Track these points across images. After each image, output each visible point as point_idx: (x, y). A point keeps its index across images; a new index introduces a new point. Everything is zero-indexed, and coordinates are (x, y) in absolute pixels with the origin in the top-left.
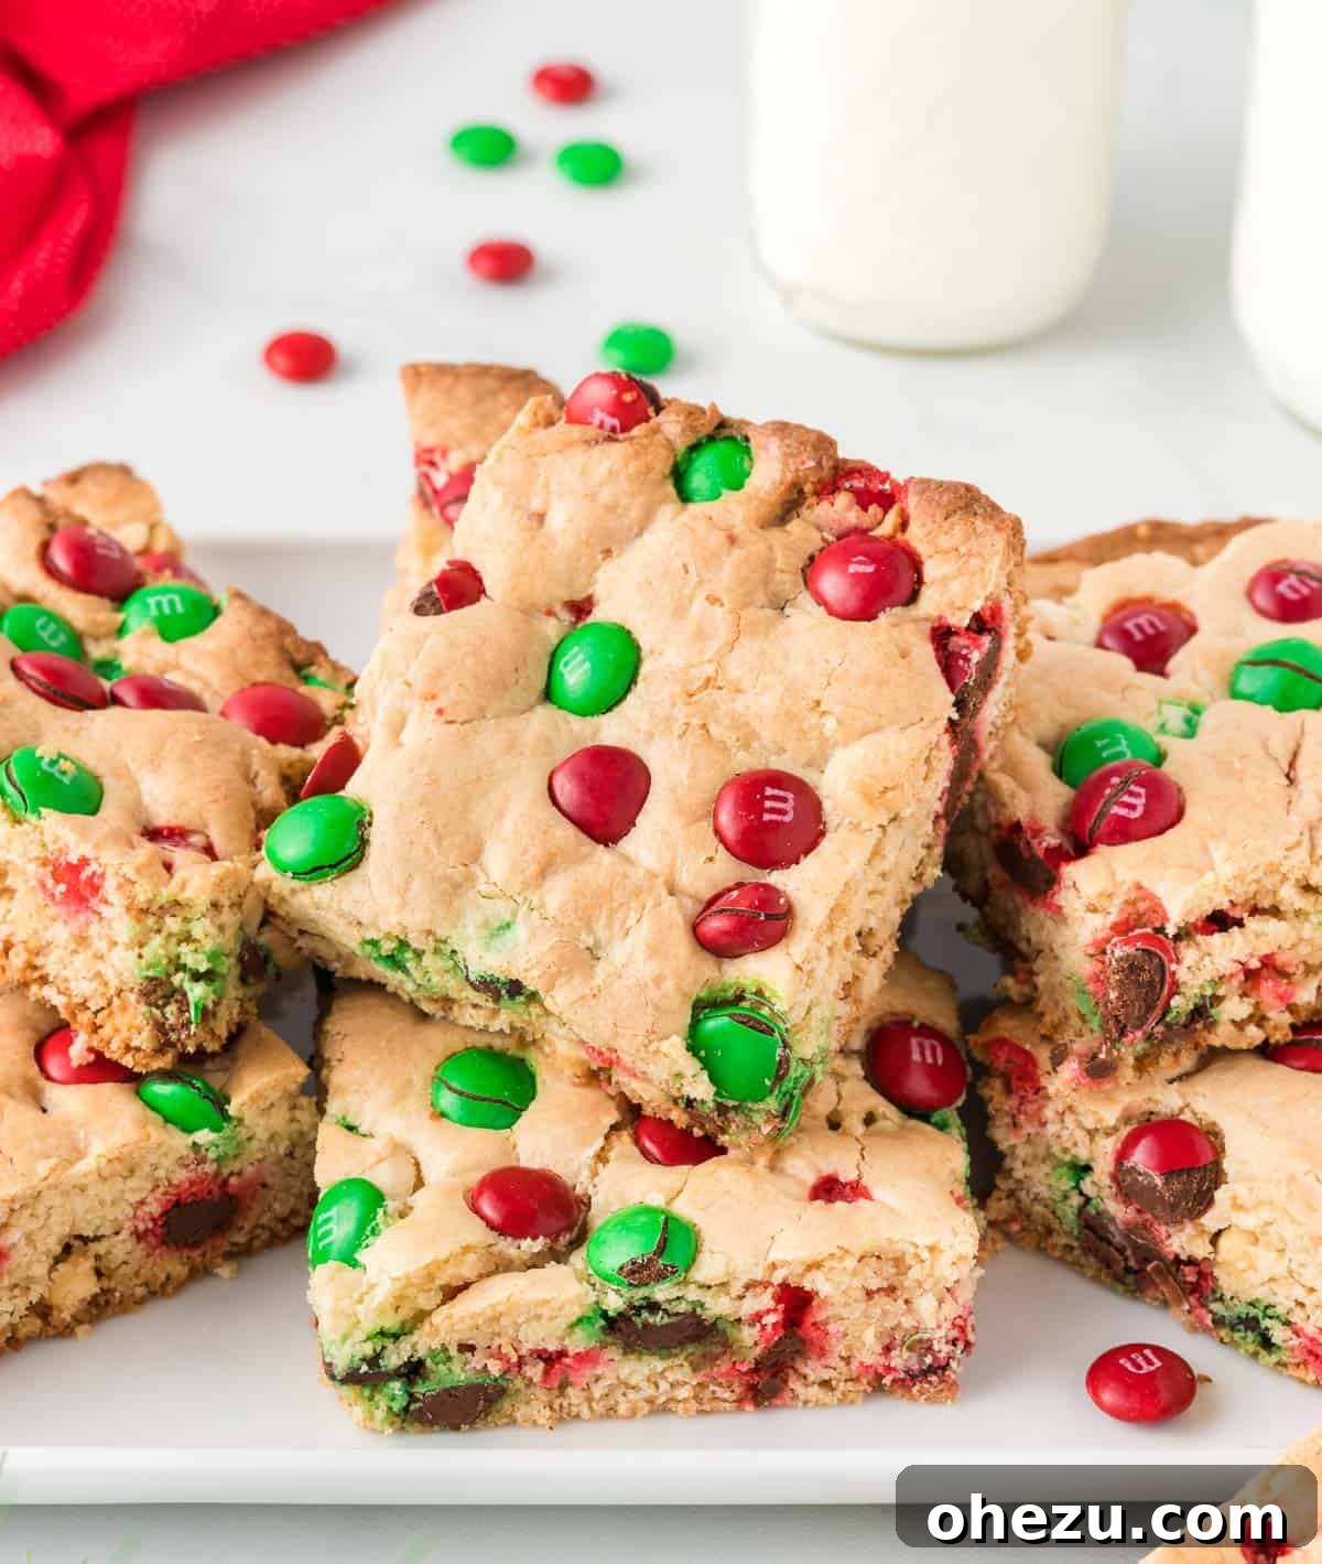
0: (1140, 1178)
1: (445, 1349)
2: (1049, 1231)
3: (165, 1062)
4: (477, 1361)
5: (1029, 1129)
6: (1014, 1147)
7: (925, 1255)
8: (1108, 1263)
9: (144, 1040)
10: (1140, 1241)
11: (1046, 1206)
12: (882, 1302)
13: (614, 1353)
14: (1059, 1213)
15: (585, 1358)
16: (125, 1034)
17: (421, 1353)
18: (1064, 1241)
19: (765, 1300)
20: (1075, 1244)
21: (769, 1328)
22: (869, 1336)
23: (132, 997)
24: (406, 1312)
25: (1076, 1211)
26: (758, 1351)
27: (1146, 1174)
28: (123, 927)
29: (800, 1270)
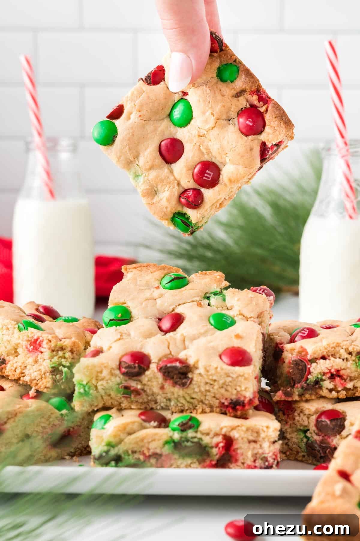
0: (323, 423)
1: (127, 452)
2: (298, 452)
3: (55, 391)
4: (137, 456)
5: (290, 422)
6: (286, 429)
7: (265, 429)
8: (315, 457)
9: (49, 385)
10: (324, 445)
11: (297, 445)
12: (253, 445)
13: (176, 456)
14: (300, 446)
15: (167, 456)
16: (45, 384)
17: (121, 452)
18: (303, 454)
19: (219, 439)
20: (305, 454)
21: (221, 449)
22: (250, 454)
23: (48, 374)
24: (117, 439)
25: (305, 444)
26: (217, 457)
27: (325, 421)
28: (47, 354)
29: (230, 430)
